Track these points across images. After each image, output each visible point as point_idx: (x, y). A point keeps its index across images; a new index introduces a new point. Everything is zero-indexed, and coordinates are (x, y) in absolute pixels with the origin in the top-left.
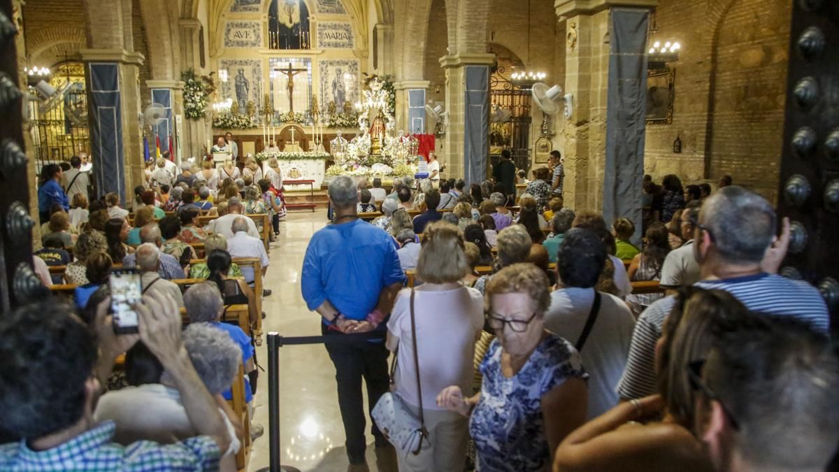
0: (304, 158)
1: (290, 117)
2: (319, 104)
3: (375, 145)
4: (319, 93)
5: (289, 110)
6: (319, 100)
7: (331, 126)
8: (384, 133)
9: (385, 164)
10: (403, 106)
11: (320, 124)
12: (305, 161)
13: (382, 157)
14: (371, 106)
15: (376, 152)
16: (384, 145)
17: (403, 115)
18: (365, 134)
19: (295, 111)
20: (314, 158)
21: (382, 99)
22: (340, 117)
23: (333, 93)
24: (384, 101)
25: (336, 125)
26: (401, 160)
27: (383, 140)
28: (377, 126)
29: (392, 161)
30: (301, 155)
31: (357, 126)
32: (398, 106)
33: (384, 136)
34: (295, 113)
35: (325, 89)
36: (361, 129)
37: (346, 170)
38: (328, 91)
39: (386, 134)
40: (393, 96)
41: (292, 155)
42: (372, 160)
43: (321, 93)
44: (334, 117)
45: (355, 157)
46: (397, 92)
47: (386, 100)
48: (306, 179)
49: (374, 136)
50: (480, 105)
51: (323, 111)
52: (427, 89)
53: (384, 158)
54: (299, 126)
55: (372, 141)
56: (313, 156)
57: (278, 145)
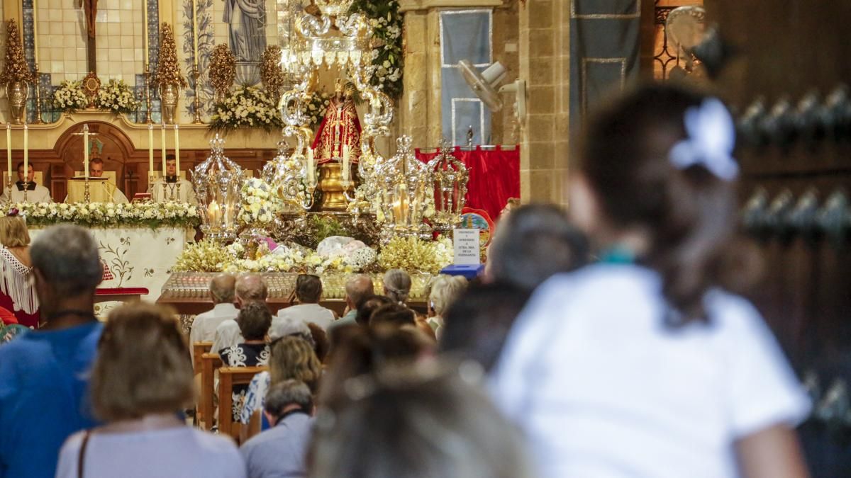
0: (121, 221)
1: (88, 94)
2: (182, 55)
3: (331, 182)
4: (182, 18)
5: (84, 72)
6: (180, 41)
7: (217, 126)
8: (357, 145)
9: (357, 238)
10: (426, 61)
11: (184, 119)
12: (124, 232)
13: (350, 217)
14: (318, 62)
15: (332, 201)
16: (356, 179)
17: (426, 92)
18: (300, 148)
19: (105, 75)
20: (154, 223)
21: (351, 40)
22: (247, 95)
23: (227, 19)
24: (358, 48)
25: (233, 120)
26: (401, 226)
27: (354, 167)
28: (337, 124)
29: (378, 229)
30: (111, 213)
31: (277, 125)
32: (409, 60)
33: (358, 153)
34: (104, 79)
35: (201, 7)
36: (287, 132)
37: (241, 256)
38: (209, 12)
39: (364, 148)
40: (394, 31)
41: (84, 211)
42: (320, 227)
43: (186, 19)
44: (229, 96)
45: (265, 218)
46: (408, 16)
47: (363, 46)
48: (125, 285)
49: (327, 155)
50: (615, 60)
51: (194, 76)
52: (495, 9)
53: (355, 222)
54: (117, 124)
55: (322, 169)
56: (148, 214)
57: (47, 183)
